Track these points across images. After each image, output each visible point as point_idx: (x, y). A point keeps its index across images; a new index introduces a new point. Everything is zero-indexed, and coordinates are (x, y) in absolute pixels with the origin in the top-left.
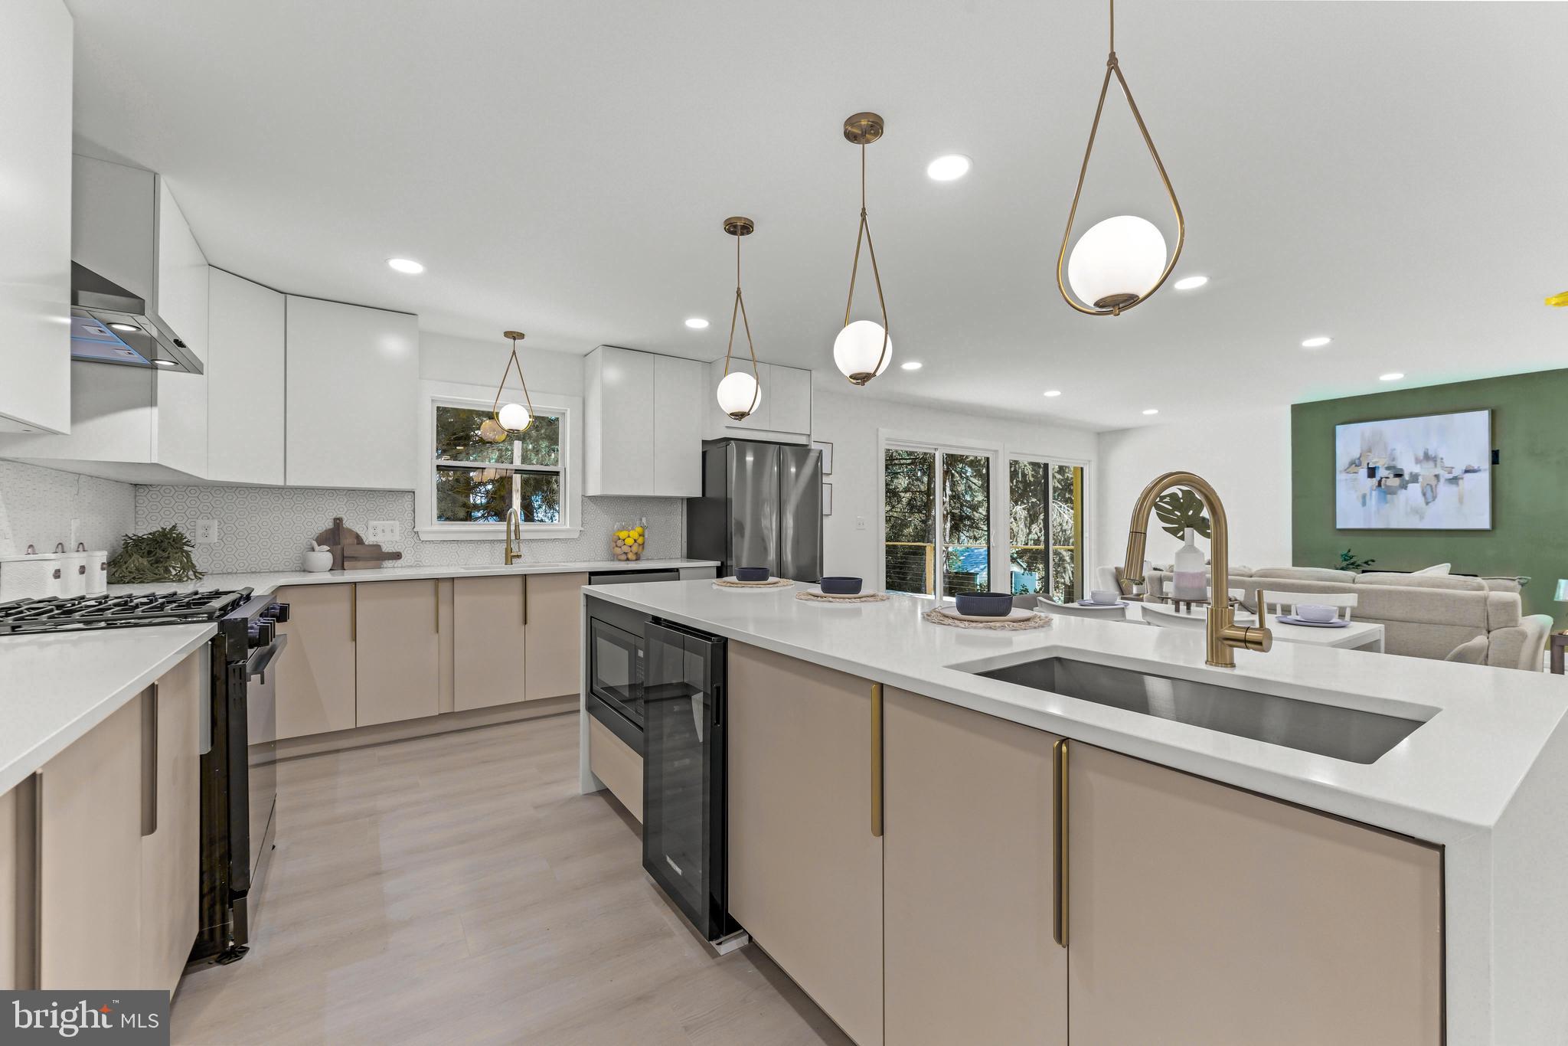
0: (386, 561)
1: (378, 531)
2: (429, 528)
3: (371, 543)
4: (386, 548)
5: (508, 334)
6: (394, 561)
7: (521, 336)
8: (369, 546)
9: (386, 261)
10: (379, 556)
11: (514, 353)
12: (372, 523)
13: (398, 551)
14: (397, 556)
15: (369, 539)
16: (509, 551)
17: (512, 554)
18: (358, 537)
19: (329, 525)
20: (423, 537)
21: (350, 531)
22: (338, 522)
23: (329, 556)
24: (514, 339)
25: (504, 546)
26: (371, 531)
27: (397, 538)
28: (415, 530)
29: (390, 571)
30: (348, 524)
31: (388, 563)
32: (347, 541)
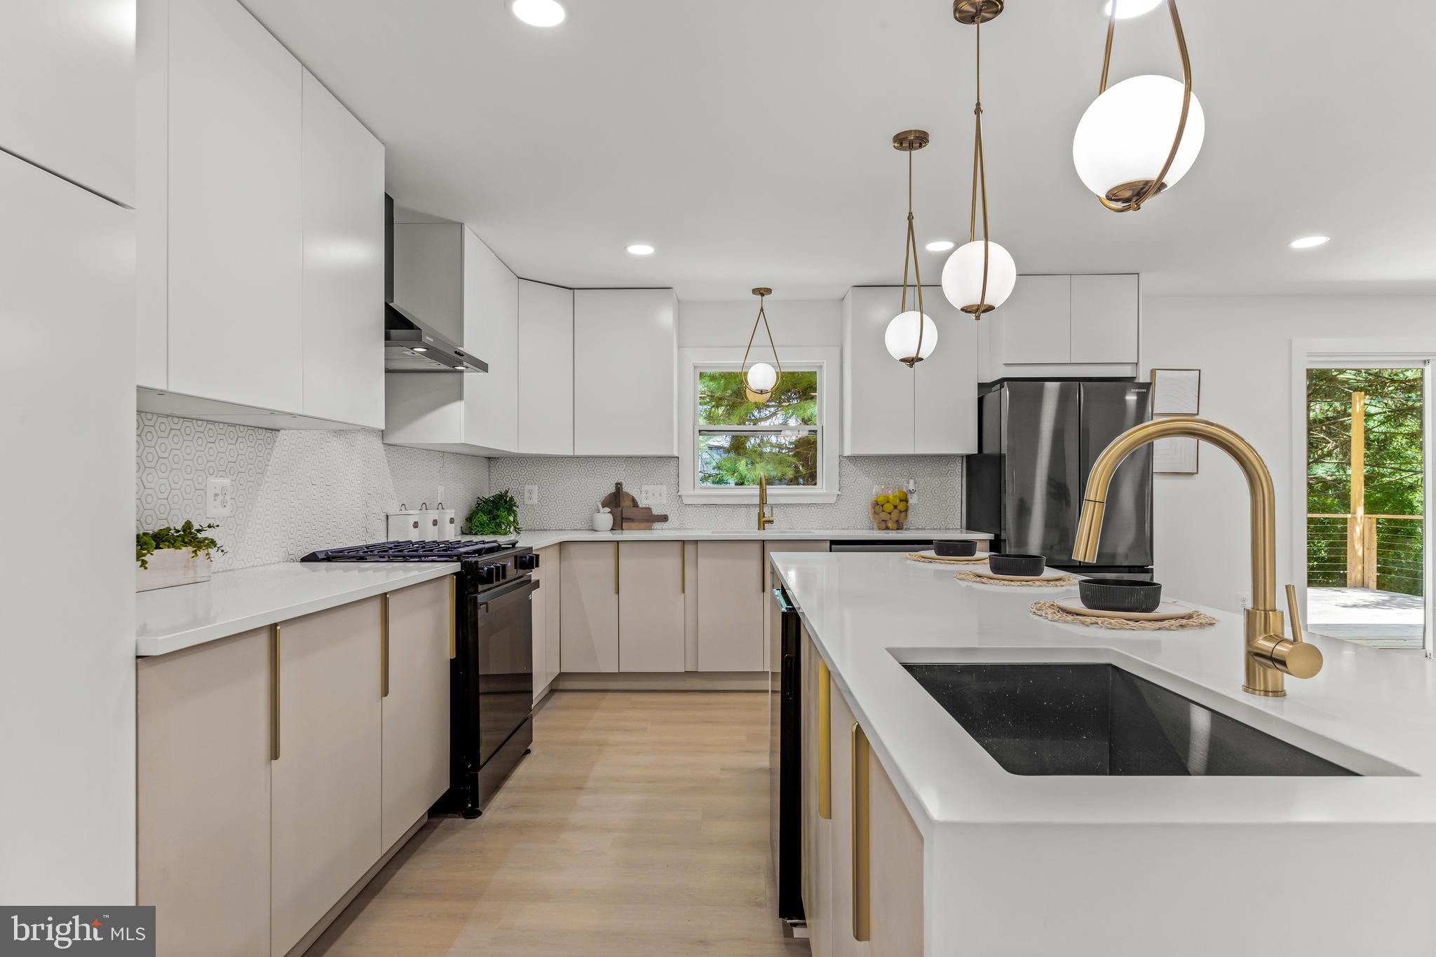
0: (656, 523)
1: (649, 495)
2: (692, 492)
3: (644, 506)
4: (656, 511)
5: (756, 291)
6: (663, 523)
7: (769, 291)
8: (642, 508)
9: (625, 248)
10: (651, 518)
11: (762, 310)
12: (645, 488)
13: (666, 513)
14: (664, 518)
15: (643, 503)
16: (762, 515)
17: (764, 519)
18: (634, 500)
19: (613, 490)
20: (686, 501)
21: (628, 494)
22: (619, 486)
23: (610, 516)
24: (762, 295)
25: (757, 510)
26: (644, 494)
27: (664, 501)
28: (679, 494)
29: (660, 532)
30: (626, 489)
31: (657, 525)
32: (626, 503)
